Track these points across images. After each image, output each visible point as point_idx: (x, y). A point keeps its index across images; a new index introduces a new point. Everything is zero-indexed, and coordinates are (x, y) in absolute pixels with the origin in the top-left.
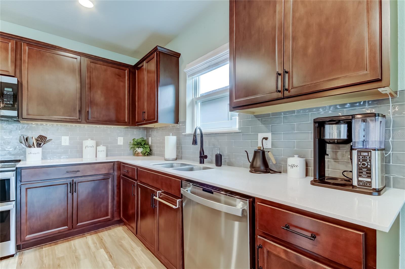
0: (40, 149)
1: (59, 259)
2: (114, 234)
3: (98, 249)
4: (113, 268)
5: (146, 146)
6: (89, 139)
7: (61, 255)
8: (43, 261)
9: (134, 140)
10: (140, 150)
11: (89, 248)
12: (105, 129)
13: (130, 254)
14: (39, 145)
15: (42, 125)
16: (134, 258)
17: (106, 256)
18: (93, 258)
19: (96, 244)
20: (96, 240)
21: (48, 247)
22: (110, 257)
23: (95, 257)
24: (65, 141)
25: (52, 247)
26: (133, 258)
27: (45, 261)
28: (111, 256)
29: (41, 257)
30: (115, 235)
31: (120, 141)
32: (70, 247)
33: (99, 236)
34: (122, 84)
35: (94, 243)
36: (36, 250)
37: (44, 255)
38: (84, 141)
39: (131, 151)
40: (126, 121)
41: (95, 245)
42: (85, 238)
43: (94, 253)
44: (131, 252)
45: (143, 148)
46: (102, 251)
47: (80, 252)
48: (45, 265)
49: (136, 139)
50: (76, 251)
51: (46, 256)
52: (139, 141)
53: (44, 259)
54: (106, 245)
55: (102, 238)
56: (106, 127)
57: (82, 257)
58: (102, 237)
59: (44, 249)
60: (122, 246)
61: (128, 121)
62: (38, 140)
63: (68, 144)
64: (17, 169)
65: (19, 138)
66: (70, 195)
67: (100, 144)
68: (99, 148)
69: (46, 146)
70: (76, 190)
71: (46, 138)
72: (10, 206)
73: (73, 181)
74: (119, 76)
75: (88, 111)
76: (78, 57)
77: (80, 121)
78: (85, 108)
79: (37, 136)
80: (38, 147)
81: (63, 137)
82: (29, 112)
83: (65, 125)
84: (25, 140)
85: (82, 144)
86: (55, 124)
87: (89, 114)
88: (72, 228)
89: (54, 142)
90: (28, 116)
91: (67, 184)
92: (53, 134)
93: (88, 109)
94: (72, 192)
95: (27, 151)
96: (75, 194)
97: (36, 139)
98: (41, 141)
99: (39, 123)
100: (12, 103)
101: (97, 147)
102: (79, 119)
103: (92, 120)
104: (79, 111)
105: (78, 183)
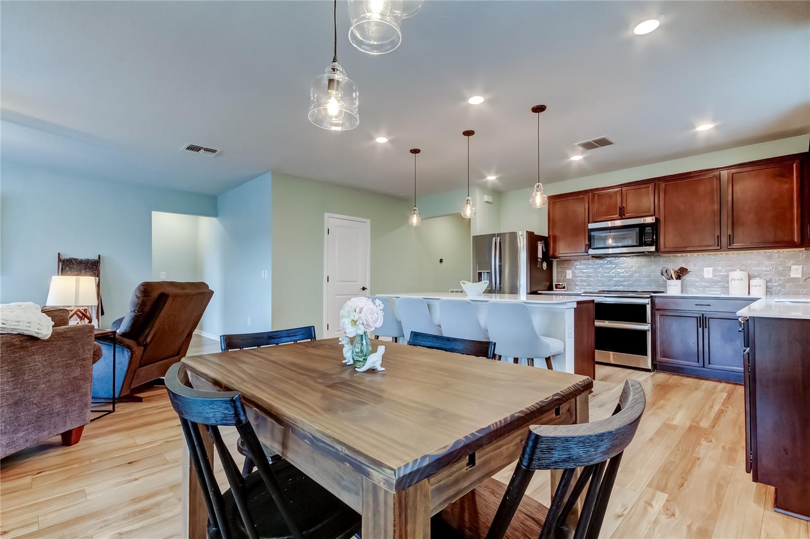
0: (679, 281)
3: (722, 391)
6: (737, 270)
12: (767, 254)
14: (679, 278)
15: (682, 256)
17: (724, 397)
18: (710, 393)
20: (727, 388)
23: (713, 394)
24: (708, 273)
31: (796, 271)
34: (786, 186)
38: (730, 273)
40: (796, 241)
41: (724, 389)
42: (719, 383)
55: (737, 389)
56: (770, 252)
61: (800, 241)
62: (678, 272)
63: (711, 277)
64: (651, 297)
65: (660, 271)
66: (700, 330)
67: (755, 277)
68: (753, 282)
69: (687, 278)
70: (707, 326)
71: (687, 270)
72: (646, 327)
73: (703, 315)
74: (782, 175)
75: (730, 235)
76: (716, 173)
77: (719, 248)
78: (726, 231)
79: (677, 269)
80: (677, 279)
81: (706, 269)
82: (667, 245)
83: (708, 254)
84: (665, 272)
85: (728, 276)
86: (695, 254)
87: (731, 239)
88: (704, 367)
89: (696, 275)
90: (666, 250)
91: (697, 317)
92: (695, 266)
93: (730, 232)
94: (702, 328)
95: (666, 284)
96: (706, 330)
97: (676, 272)
98: (681, 273)
99: (679, 255)
100: (651, 239)
101: (751, 281)
102: (718, 246)
103: (735, 245)
104: (718, 236)
105: (709, 318)
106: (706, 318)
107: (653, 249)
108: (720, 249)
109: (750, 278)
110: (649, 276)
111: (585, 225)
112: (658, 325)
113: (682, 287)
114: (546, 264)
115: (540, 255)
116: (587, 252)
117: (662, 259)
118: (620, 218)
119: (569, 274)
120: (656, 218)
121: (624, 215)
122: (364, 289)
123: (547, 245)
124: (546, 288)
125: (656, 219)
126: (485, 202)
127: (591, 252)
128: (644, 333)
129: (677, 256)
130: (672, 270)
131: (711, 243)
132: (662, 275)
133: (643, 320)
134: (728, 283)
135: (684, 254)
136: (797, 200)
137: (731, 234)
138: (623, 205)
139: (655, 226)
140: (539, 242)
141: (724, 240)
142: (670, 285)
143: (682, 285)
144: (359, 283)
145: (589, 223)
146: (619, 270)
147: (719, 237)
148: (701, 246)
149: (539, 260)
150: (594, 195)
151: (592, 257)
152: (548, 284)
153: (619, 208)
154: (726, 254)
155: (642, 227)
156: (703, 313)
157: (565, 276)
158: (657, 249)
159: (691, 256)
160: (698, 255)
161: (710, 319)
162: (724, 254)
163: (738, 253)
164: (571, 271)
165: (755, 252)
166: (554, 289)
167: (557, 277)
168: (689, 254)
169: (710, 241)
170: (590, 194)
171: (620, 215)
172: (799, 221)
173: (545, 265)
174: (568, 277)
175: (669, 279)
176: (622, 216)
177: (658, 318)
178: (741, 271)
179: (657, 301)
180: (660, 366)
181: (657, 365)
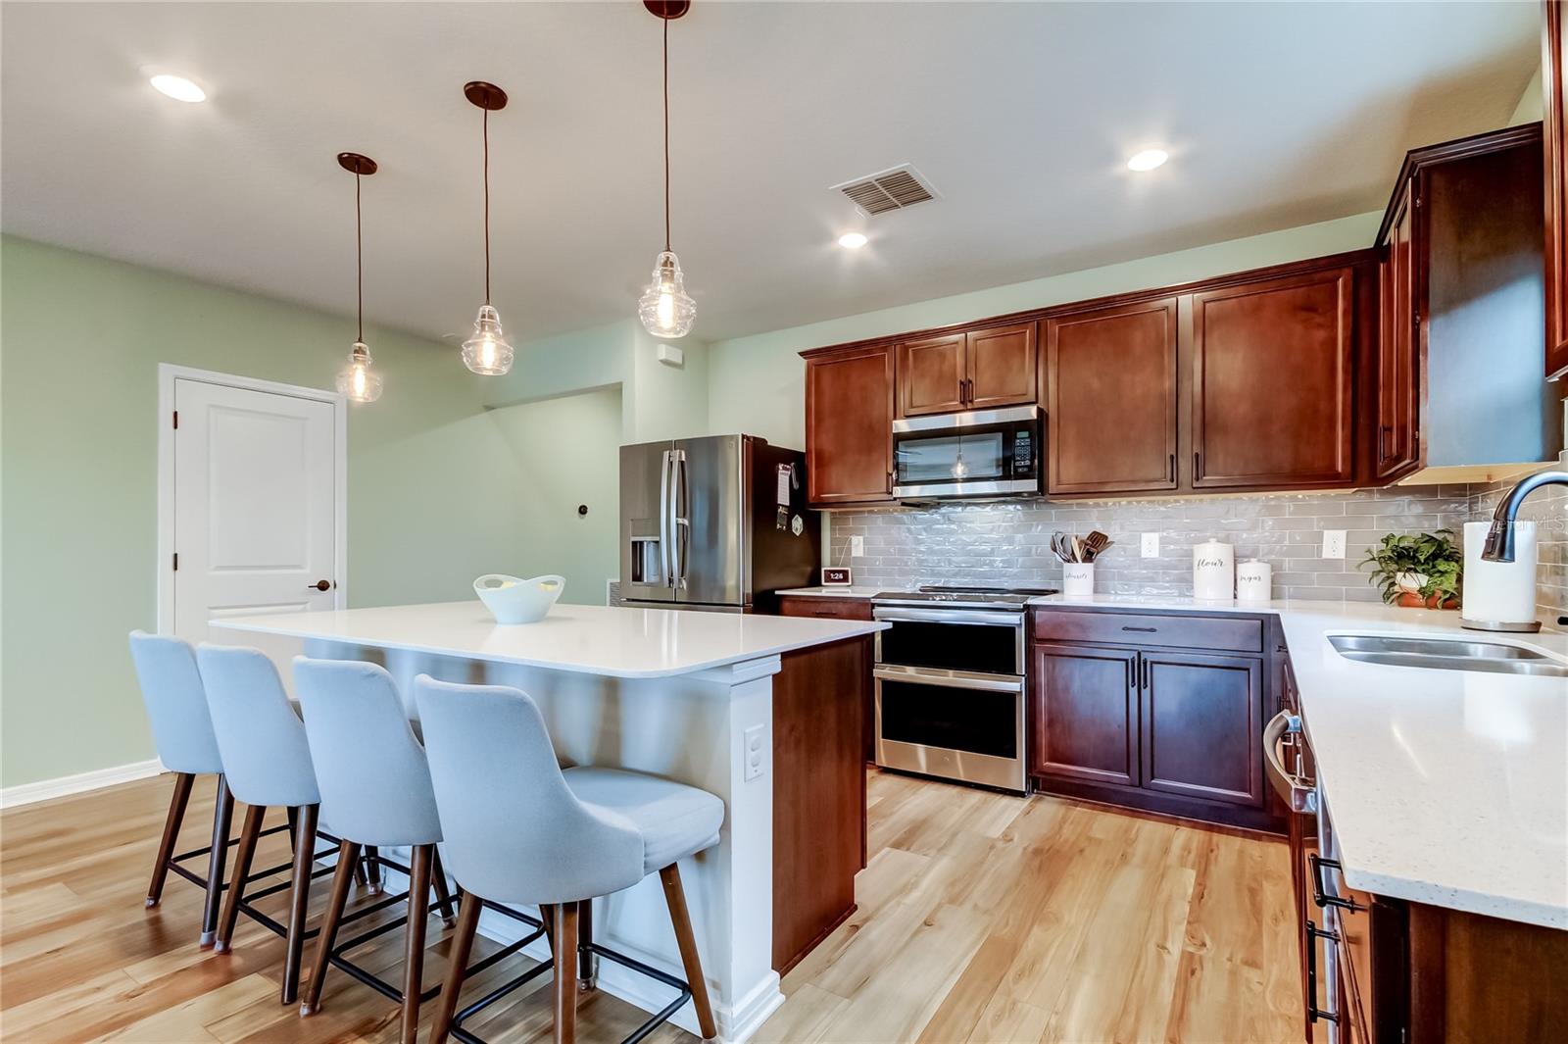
0: (1090, 565)
1: (1090, 839)
2: (1257, 854)
3: (1183, 864)
4: (1186, 922)
5: (1442, 566)
6: (1211, 540)
7: (1098, 836)
8: (1061, 828)
9: (1386, 541)
10: (1412, 582)
11: (1166, 851)
12: (1273, 503)
13: (1260, 923)
14: (1089, 557)
15: (1097, 505)
16: (1262, 936)
17: (1190, 891)
18: (1158, 875)
19: (1189, 852)
20: (1194, 846)
21: (1089, 808)
22: (1200, 896)
23: (1163, 876)
24: (1150, 546)
25: (1095, 812)
26: (1259, 934)
27: (1065, 831)
28: (1202, 898)
29: (1064, 820)
30: (1259, 859)
31: (1335, 544)
32: (1127, 831)
33: (1210, 840)
34: (1320, 335)
35: (1187, 849)
36: (1063, 804)
37: (1072, 818)
38: (1196, 548)
39: (1378, 587)
40: (1340, 470)
41: (1186, 853)
42: (1175, 827)
43: (1167, 868)
44: (1267, 919)
45: (1431, 576)
46: (1190, 876)
47: (1140, 849)
48: (1061, 837)
49: (1398, 535)
50: (1134, 842)
51: (1072, 823)
52: (1404, 544)
53: (1066, 826)
54: (1212, 868)
55: (1215, 847)
56: (1277, 498)
57: (1136, 860)
58: (1218, 846)
59: (1078, 808)
60: (1254, 893)
61: (1349, 469)
62: (1086, 544)
63: (1157, 556)
64: (1027, 607)
65: (1050, 540)
66: (1133, 691)
67: (1248, 557)
68: (1244, 569)
69: (1106, 557)
70: (1149, 686)
71: (1106, 537)
72: (1013, 685)
73: (1139, 654)
74: (1310, 308)
75: (1197, 455)
76: (1170, 301)
77: (1174, 487)
78: (1189, 446)
79: (1085, 535)
80: (1085, 560)
81: (1145, 536)
82: (1064, 477)
83: (1149, 502)
84: (1058, 545)
85: (1190, 554)
86: (1124, 501)
87: (1199, 464)
88: (1140, 785)
89: (1124, 550)
90: (1062, 488)
91: (1126, 661)
92: (1122, 528)
93: (1197, 449)
94: (1136, 687)
95: (1062, 571)
96: (1146, 693)
97: (1082, 543)
98: (1094, 545)
99: (1091, 502)
100: (1028, 463)
101: (1239, 566)
102: (1172, 481)
103: (1209, 480)
104: (1172, 457)
105: (1152, 663)
106: (1145, 663)
107: (1031, 485)
108: (1177, 488)
109: (1237, 560)
110: (1028, 553)
111: (887, 425)
112: (1042, 679)
113: (1095, 579)
114: (800, 520)
115: (783, 497)
116: (891, 493)
117: (1053, 512)
118: (961, 407)
119: (857, 546)
120: (1038, 408)
121: (971, 401)
122: (323, 586)
123: (801, 474)
124: (803, 582)
125: (1040, 411)
126: (661, 361)
127: (898, 491)
128: (1010, 698)
129: (1086, 505)
130: (1074, 539)
131: (1158, 473)
132: (1055, 550)
133: (1007, 668)
134: (1190, 568)
135: (1101, 501)
136: (1345, 371)
137: (1198, 451)
138: (969, 377)
139: (1038, 429)
140: (781, 466)
141: (1185, 466)
142: (1069, 576)
143: (1095, 573)
144: (307, 571)
145: (895, 418)
146: (964, 538)
147: (1174, 459)
148: (1134, 482)
149: (780, 510)
150: (906, 349)
151: (903, 504)
152: (809, 569)
153: (962, 383)
154: (1186, 501)
155: (1008, 431)
156: (1140, 648)
157: (849, 551)
158: (1042, 488)
159: (1114, 504)
160: (1130, 503)
161: (1155, 666)
162: (1182, 502)
163: (1212, 500)
164: (861, 538)
165: (1245, 496)
166: (823, 583)
167: (833, 552)
168: (1110, 501)
169: (1157, 469)
170: (898, 347)
171: (962, 402)
172: (1349, 419)
173: (798, 524)
174: (854, 554)
175: (1069, 561)
176: (967, 402)
177: (1042, 663)
178: (1218, 541)
179: (1039, 616)
180: (1044, 780)
181: (1039, 778)
